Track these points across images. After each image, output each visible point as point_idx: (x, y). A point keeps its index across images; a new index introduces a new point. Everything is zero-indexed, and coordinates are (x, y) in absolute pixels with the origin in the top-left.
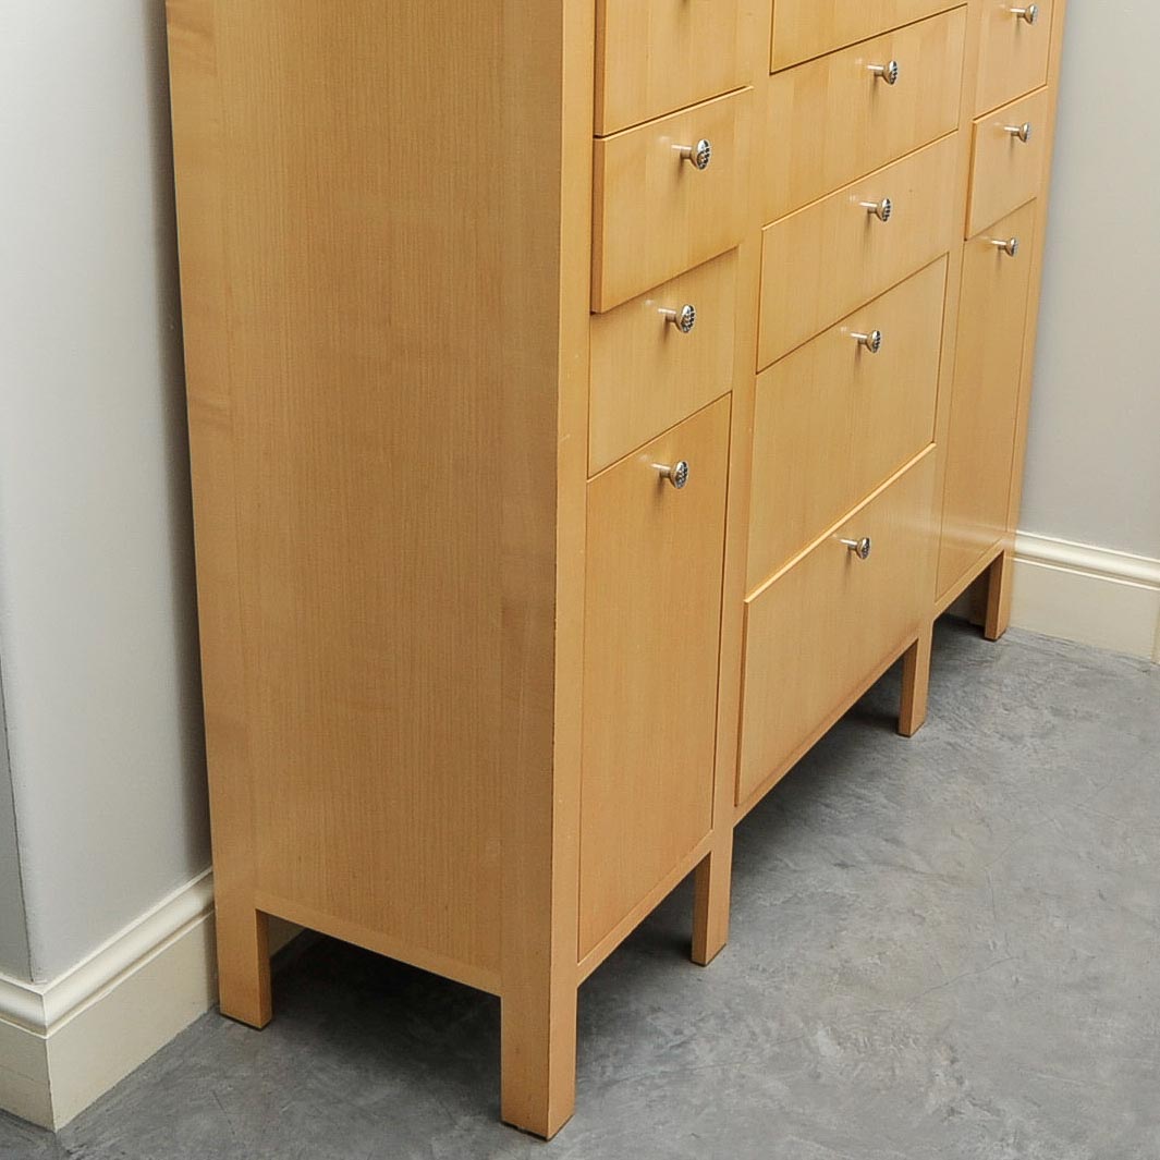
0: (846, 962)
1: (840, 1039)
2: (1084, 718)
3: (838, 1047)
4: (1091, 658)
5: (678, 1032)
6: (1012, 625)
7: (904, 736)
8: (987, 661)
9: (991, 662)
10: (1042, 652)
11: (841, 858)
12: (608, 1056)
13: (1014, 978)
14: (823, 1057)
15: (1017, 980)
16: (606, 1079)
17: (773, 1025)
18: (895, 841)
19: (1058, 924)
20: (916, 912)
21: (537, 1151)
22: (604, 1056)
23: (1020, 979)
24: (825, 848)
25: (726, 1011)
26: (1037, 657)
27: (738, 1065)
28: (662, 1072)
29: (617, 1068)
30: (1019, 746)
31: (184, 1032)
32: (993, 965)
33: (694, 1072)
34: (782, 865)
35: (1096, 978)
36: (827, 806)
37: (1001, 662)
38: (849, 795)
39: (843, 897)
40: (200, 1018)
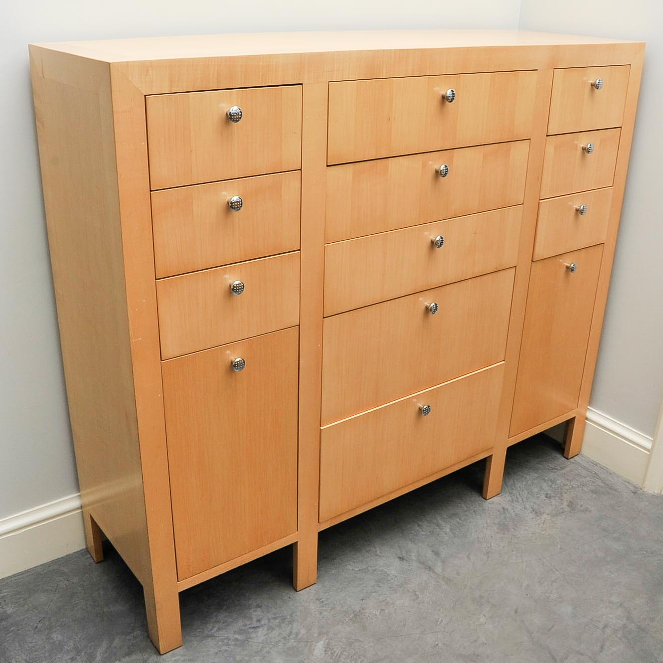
0: (363, 609)
1: (328, 648)
2: (582, 511)
3: (323, 652)
4: (611, 479)
5: (259, 621)
6: (583, 453)
7: (484, 498)
8: (556, 469)
9: (559, 470)
10: (587, 470)
11: (404, 555)
12: (220, 623)
13: (437, 643)
14: (312, 655)
15: (437, 644)
16: (210, 633)
17: (303, 631)
18: (437, 554)
19: (482, 620)
20: (417, 593)
21: (154, 658)
22: (218, 622)
23: (440, 645)
24: (400, 548)
25: (288, 617)
26: (584, 473)
27: (271, 646)
28: (236, 638)
29: (219, 629)
30: (538, 518)
31: (69, 555)
32: (432, 632)
33: (250, 643)
34: (374, 550)
35: (478, 656)
36: (419, 526)
37: (564, 471)
38: (433, 523)
39: (388, 575)
40: (81, 550)
